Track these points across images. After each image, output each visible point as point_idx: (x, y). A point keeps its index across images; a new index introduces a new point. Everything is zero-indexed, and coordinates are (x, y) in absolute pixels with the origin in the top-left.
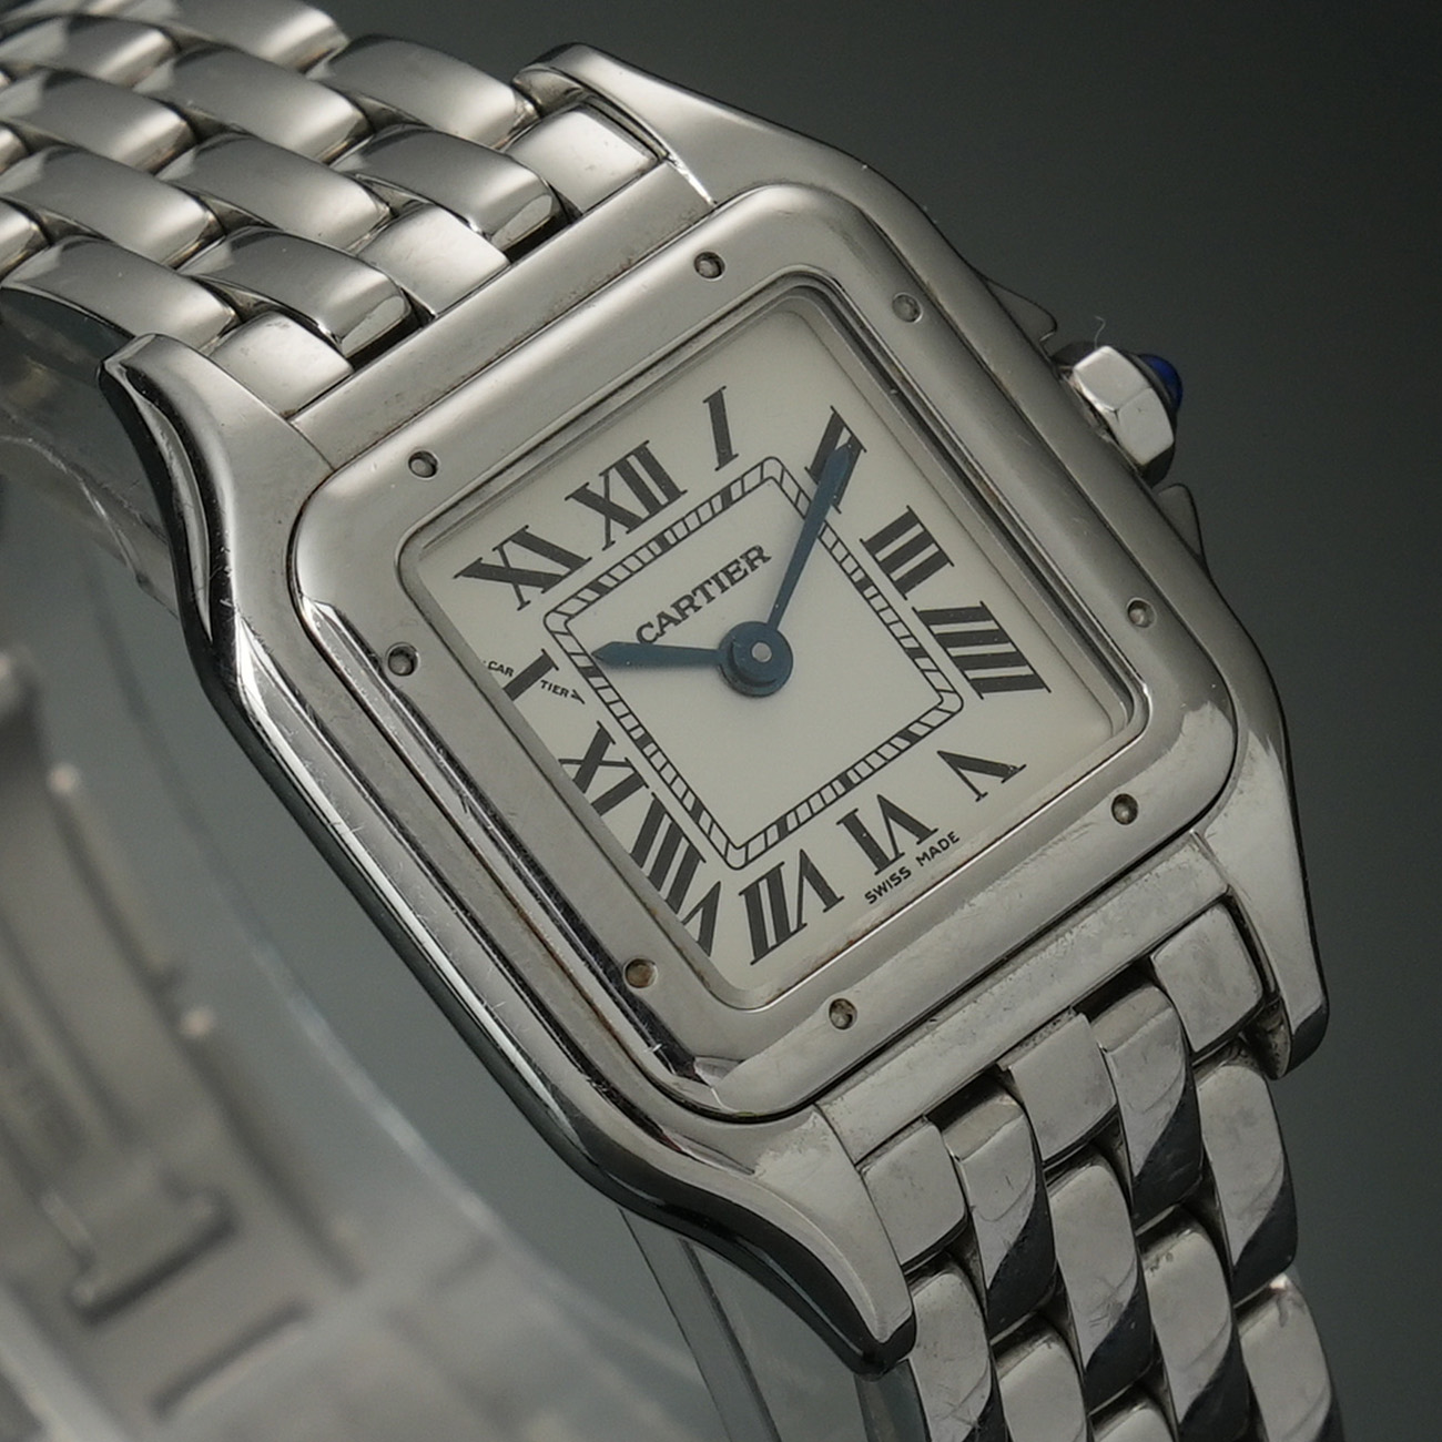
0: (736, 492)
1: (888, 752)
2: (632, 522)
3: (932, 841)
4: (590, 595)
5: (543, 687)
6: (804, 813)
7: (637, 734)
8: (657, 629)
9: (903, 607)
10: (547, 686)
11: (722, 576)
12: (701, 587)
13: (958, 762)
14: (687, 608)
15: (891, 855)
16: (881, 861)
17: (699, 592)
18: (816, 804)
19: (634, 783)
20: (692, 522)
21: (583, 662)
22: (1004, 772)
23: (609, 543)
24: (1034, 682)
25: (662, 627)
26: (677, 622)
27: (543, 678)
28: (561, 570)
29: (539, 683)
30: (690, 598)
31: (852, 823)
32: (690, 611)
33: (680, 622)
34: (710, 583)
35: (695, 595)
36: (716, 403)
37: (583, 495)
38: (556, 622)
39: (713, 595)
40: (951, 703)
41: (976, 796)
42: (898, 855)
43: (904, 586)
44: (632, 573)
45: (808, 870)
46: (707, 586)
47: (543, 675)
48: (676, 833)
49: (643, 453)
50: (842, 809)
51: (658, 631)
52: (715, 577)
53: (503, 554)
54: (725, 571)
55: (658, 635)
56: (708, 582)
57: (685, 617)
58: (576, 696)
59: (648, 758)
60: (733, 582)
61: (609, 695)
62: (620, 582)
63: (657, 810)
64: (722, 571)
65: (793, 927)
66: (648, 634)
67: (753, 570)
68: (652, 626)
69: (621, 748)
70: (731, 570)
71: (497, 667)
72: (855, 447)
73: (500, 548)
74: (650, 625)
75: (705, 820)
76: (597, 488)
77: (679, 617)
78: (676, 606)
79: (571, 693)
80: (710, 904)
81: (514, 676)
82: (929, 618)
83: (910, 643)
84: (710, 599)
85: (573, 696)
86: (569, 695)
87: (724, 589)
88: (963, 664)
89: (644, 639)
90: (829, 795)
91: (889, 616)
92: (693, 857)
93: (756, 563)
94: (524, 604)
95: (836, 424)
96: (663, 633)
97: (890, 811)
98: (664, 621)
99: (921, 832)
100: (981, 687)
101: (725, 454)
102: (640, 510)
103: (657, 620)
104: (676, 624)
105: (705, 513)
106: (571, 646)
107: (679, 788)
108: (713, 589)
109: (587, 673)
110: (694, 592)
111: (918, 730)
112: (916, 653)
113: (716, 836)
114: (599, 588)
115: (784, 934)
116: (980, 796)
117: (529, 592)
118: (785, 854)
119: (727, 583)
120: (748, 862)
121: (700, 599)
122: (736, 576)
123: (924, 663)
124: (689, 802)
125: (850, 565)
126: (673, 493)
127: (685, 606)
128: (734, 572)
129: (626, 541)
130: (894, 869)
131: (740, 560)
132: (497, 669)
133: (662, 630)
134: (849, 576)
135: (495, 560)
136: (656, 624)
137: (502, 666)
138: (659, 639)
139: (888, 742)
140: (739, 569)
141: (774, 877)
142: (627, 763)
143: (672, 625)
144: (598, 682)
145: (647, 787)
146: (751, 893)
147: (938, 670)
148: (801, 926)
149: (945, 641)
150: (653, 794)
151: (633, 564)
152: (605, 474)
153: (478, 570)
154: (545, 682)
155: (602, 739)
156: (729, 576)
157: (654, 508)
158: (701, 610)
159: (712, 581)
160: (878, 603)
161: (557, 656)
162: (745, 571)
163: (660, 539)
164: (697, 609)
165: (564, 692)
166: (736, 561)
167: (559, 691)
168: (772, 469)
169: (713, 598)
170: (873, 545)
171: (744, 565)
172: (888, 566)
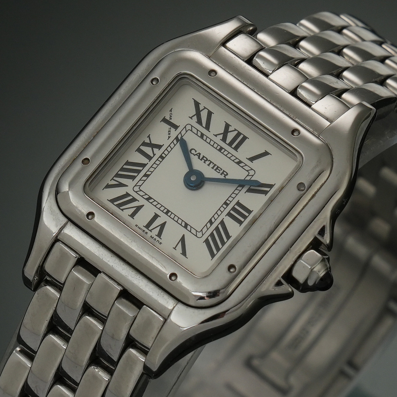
0: (242, 165)
1: (180, 221)
2: (224, 139)
3: (158, 238)
4: (199, 134)
5: (169, 128)
6: (155, 203)
7: (164, 155)
8: (195, 153)
9: (223, 216)
10: (170, 129)
11: (216, 167)
12: (211, 162)
13: (183, 240)
14: (204, 160)
15: (150, 229)
16: (148, 226)
17: (210, 162)
18: (159, 206)
19: (150, 158)
20: (229, 155)
21: (179, 137)
22: (184, 253)
23: (216, 136)
24: (213, 255)
25: (197, 155)
26: (199, 158)
27: (171, 128)
28: (204, 125)
29: (170, 127)
30: (207, 160)
31: (156, 216)
32: (203, 161)
33: (199, 159)
34: (213, 164)
35: (208, 161)
36: (266, 154)
37: (227, 126)
38: (189, 127)
39: (210, 165)
40: (199, 235)
41: (174, 247)
42: (151, 231)
43: (229, 214)
44: (209, 143)
45: (139, 208)
46: (212, 163)
47: (172, 127)
48: (139, 172)
49: (245, 138)
50: (159, 213)
51: (195, 154)
52: (215, 165)
53: (203, 109)
54: (218, 167)
55: (193, 154)
56: (213, 163)
57: (201, 160)
58: (169, 137)
59: (157, 160)
60: (215, 170)
61: (172, 145)
62: (205, 141)
63: (144, 165)
64: (218, 166)
65: (121, 208)
66: (193, 152)
67: (221, 174)
68: (196, 152)
69: (158, 152)
70: (219, 168)
71: (171, 115)
72: (266, 193)
73: (205, 108)
74: (196, 151)
75: (144, 178)
76: (231, 129)
77: (200, 159)
78: (204, 157)
79: (170, 136)
80: (121, 185)
81: (170, 120)
82: (222, 223)
83: (213, 220)
84: (209, 165)
85: (169, 136)
86: (169, 135)
87: (213, 168)
88: (212, 235)
89: (191, 150)
90: (162, 209)
91: (219, 213)
92: (133, 178)
93: (223, 175)
94: (191, 118)
95: (271, 186)
96: (195, 155)
97: (163, 226)
98: (198, 155)
99: (159, 235)
100: (207, 241)
101: (252, 159)
102: (228, 141)
103: (198, 153)
104: (198, 158)
105: (233, 158)
106: (183, 133)
107: (152, 169)
108: (212, 165)
109: (177, 138)
110: (209, 160)
111: (189, 228)
112: (211, 222)
113: (141, 182)
114: (202, 136)
115: (119, 206)
116: (175, 248)
117: (195, 118)
118: (141, 201)
119: (215, 168)
120: (136, 192)
121: (208, 162)
122: (217, 170)
123: (209, 225)
124: (148, 173)
125: (231, 199)
126: (236, 148)
127: (204, 159)
128: (218, 169)
129: (218, 140)
130: (146, 230)
131: (222, 170)
132: (170, 115)
133: (196, 155)
134: (227, 200)
135: (201, 107)
136: (197, 153)
137: (171, 116)
138: (193, 155)
139: (183, 221)
140: (220, 170)
141: (134, 200)
142: (154, 155)
143: (198, 157)
144: (175, 142)
145: (149, 161)
146: (128, 195)
147: (208, 229)
148: (122, 210)
149: (217, 229)
150: (148, 163)
151: (212, 143)
152: (235, 130)
153: (197, 104)
154: (170, 128)
155: (159, 147)
156: (217, 168)
157: (230, 144)
158: (204, 164)
159: (214, 165)
160: (222, 209)
161: (179, 130)
162: (220, 172)
163: (221, 148)
164: (205, 162)
165: (169, 134)
166: (222, 169)
167: (169, 133)
168: (252, 173)
169: (209, 166)
170: (238, 204)
171: (221, 172)
172: (234, 209)
